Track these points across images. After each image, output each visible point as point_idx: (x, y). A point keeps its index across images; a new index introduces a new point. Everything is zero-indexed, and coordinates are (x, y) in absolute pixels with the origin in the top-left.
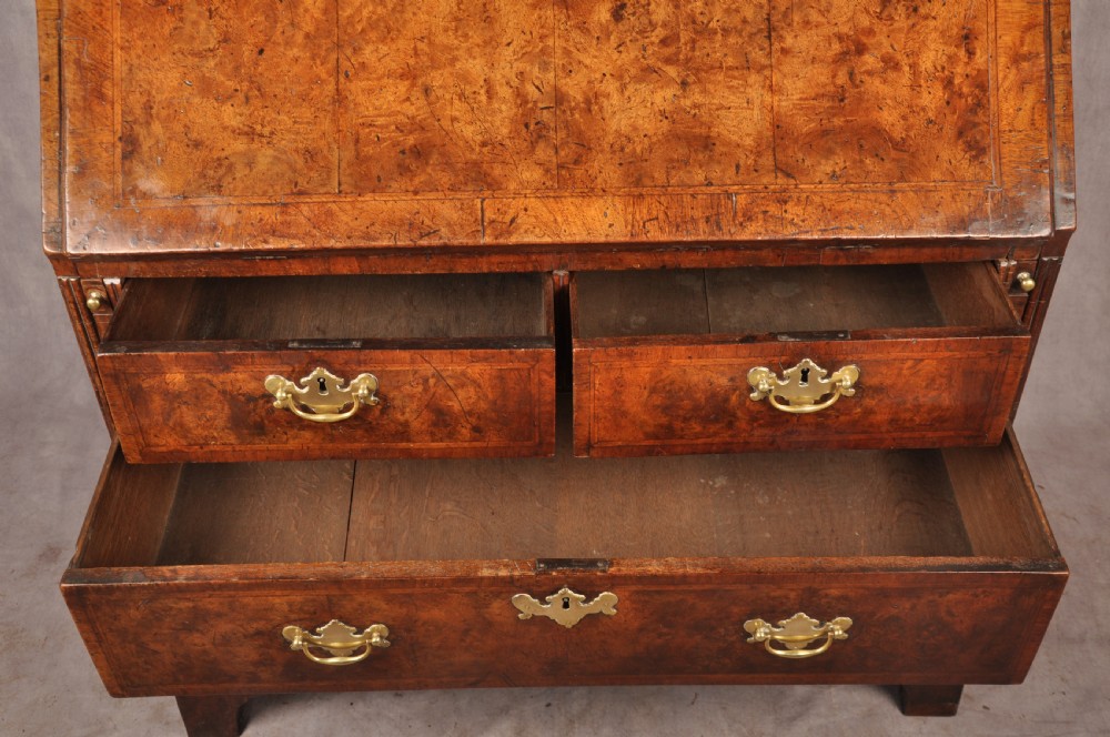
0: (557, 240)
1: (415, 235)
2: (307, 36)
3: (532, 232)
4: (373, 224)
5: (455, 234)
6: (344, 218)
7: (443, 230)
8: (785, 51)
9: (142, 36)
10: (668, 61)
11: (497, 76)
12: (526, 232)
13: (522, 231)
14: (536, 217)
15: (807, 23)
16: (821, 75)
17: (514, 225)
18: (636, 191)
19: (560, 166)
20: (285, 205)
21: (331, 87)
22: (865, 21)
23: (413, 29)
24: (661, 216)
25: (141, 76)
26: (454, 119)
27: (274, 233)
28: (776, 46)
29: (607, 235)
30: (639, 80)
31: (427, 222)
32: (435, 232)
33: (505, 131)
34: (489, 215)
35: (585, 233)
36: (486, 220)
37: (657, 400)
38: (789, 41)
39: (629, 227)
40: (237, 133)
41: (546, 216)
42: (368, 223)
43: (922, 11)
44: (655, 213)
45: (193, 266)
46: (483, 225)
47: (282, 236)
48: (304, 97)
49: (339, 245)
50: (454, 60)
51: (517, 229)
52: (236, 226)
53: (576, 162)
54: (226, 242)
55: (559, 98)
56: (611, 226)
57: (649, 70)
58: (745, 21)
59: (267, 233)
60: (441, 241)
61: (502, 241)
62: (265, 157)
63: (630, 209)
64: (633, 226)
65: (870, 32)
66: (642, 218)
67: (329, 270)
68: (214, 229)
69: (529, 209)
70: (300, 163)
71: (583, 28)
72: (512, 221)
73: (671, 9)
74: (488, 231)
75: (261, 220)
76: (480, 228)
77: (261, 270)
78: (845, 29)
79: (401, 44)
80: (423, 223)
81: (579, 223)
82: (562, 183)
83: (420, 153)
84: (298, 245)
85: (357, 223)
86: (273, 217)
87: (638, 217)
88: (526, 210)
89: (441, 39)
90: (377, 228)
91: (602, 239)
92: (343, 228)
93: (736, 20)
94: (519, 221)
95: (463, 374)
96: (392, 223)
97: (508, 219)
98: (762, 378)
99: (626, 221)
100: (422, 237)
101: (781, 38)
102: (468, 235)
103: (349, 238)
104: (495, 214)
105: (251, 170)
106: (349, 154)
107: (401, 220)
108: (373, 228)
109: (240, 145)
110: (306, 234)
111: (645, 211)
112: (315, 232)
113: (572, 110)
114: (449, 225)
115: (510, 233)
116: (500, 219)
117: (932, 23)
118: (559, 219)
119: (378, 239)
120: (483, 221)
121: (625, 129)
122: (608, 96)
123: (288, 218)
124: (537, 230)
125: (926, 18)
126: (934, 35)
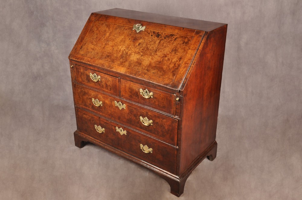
1: (102, 66)
2: (105, 39)
8: (156, 54)
9: (89, 35)
10: (142, 52)
11: (122, 49)
15: (161, 51)
16: (159, 59)
17: (113, 68)
18: (129, 67)
19: (122, 62)
20: (92, 59)
21: (104, 46)
22: (168, 53)
23: (116, 41)
25: (87, 40)
26: (114, 53)
28: (156, 53)
29: (122, 72)
30: (137, 54)
31: (104, 65)
33: (119, 56)
34: (111, 66)
38: (157, 53)
40: (92, 49)
41: (117, 68)
42: (98, 63)
43: (176, 53)
44: (129, 71)
48: (100, 46)
50: (118, 46)
52: (86, 60)
53: (124, 62)
55: (127, 53)
57: (139, 53)
58: (153, 49)
59: (88, 61)
60: (104, 68)
61: (110, 69)
62: (93, 52)
63: (127, 70)
65: (168, 54)
66: (127, 72)
69: (116, 66)
70: (96, 54)
71: (134, 45)
73: (145, 45)
76: (109, 67)
78: (165, 53)
79: (114, 43)
81: (120, 70)
82: (121, 64)
83: (108, 56)
86: (90, 60)
89: (118, 43)
92: (96, 63)
93: (152, 49)
96: (101, 64)
99: (125, 71)
101: (157, 52)
102: (107, 68)
105: (91, 54)
106: (101, 55)
109: (91, 50)
112: (93, 63)
113: (127, 55)
114: (106, 66)
117: (177, 55)
119: (98, 65)
121: (132, 59)
122: (132, 55)
124: (115, 69)
125: (176, 54)
126: (176, 57)
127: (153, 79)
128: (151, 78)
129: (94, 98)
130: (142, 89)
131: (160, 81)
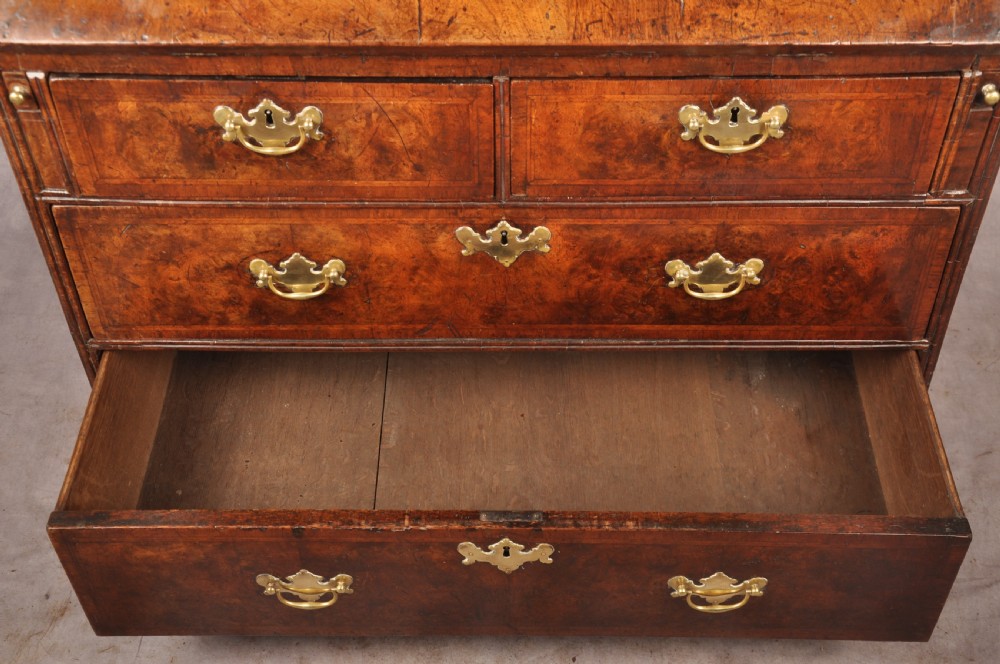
0: (496, 42)
1: (350, 33)
3: (471, 33)
4: (306, 21)
5: (391, 34)
6: (277, 14)
7: (379, 28)
12: (464, 33)
13: (460, 31)
14: (475, 18)
17: (452, 25)
24: (606, 18)
27: (203, 27)
29: (548, 38)
31: (362, 20)
32: (370, 31)
34: (427, 14)
35: (525, 35)
36: (424, 19)
37: (591, 137)
39: (572, 30)
41: (486, 17)
42: (302, 19)
44: (598, 15)
45: (121, 62)
46: (420, 25)
47: (212, 31)
49: (271, 42)
51: (455, 29)
52: (164, 19)
54: (154, 35)
56: (552, 28)
59: (196, 27)
60: (377, 40)
61: (440, 41)
63: (573, 11)
64: (576, 28)
66: (585, 20)
67: (261, 70)
68: (141, 21)
69: (468, 8)
72: (451, 21)
74: (425, 31)
75: (190, 13)
76: (417, 28)
77: (191, 68)
80: (358, 21)
81: (519, 24)
84: (228, 41)
85: (290, 19)
86: (203, 11)
87: (581, 19)
88: (465, 9)
90: (310, 25)
91: (543, 42)
92: (275, 25)
94: (457, 21)
95: (405, 109)
96: (325, 20)
97: (446, 18)
98: (692, 117)
99: (568, 23)
100: (356, 35)
102: (404, 34)
103: (281, 34)
104: (432, 13)
107: (336, 17)
108: (306, 25)
110: (237, 30)
111: (588, 13)
112: (246, 27)
114: (385, 24)
115: (448, 34)
116: (438, 19)
118: (499, 20)
119: (311, 36)
120: (420, 20)
123: (219, 12)
124: (477, 30)
127: (807, 18)
128: (794, 17)
129: (262, 254)
130: (701, 104)
131: (871, 19)
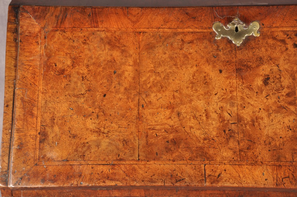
0: (241, 185)
1: (174, 180)
2: (126, 89)
3: (229, 181)
4: (154, 175)
5: (192, 181)
6: (141, 172)
7: (187, 178)
9: (52, 88)
10: (290, 103)
11: (211, 108)
12: (225, 181)
13: (224, 180)
14: (230, 174)
17: (220, 177)
18: (277, 163)
19: (241, 150)
20: (114, 165)
21: (136, 112)
23: (173, 87)
24: (291, 176)
25: (50, 105)
26: (191, 127)
27: (108, 178)
29: (265, 184)
30: (276, 112)
31: (179, 175)
32: (183, 179)
33: (214, 133)
34: (208, 172)
35: (254, 183)
36: (207, 174)
39: (275, 181)
40: (94, 131)
42: (152, 174)
44: (287, 174)
46: (205, 177)
47: (112, 180)
48: (123, 116)
49: (138, 185)
50: (191, 101)
51: (221, 179)
52: (91, 174)
53: (248, 149)
54: (86, 182)
55: (239, 119)
56: (266, 180)
57: (281, 107)
59: (105, 178)
60: (186, 184)
61: (214, 185)
62: (105, 143)
63: (275, 172)
64: (277, 180)
66: (281, 177)
68: (80, 176)
69: (227, 170)
70: (121, 145)
71: (250, 88)
72: (219, 175)
73: (291, 80)
74: (208, 180)
75: (102, 172)
76: (204, 178)
77: (99, 194)
79: (167, 93)
80: (177, 175)
81: (251, 178)
82: (242, 159)
83: (175, 142)
84: (120, 184)
85: (147, 174)
86: (108, 170)
87: (279, 176)
88: (225, 170)
89: (185, 91)
90: (156, 177)
91: (262, 186)
92: (140, 177)
94: (222, 175)
96: (162, 175)
97: (217, 174)
99: (273, 178)
100: (177, 182)
102: (198, 181)
103: (143, 181)
104: (210, 172)
105: (98, 149)
106: (143, 142)
107: (167, 174)
108: (154, 177)
109: (93, 137)
110: (123, 179)
111: (282, 173)
112: (127, 178)
113: (246, 125)
114: (189, 176)
115: (218, 181)
116: (213, 174)
118: (241, 175)
119: (156, 182)
120: (205, 175)
121: (271, 134)
122: (262, 119)
123: (115, 171)
124: (231, 180)
